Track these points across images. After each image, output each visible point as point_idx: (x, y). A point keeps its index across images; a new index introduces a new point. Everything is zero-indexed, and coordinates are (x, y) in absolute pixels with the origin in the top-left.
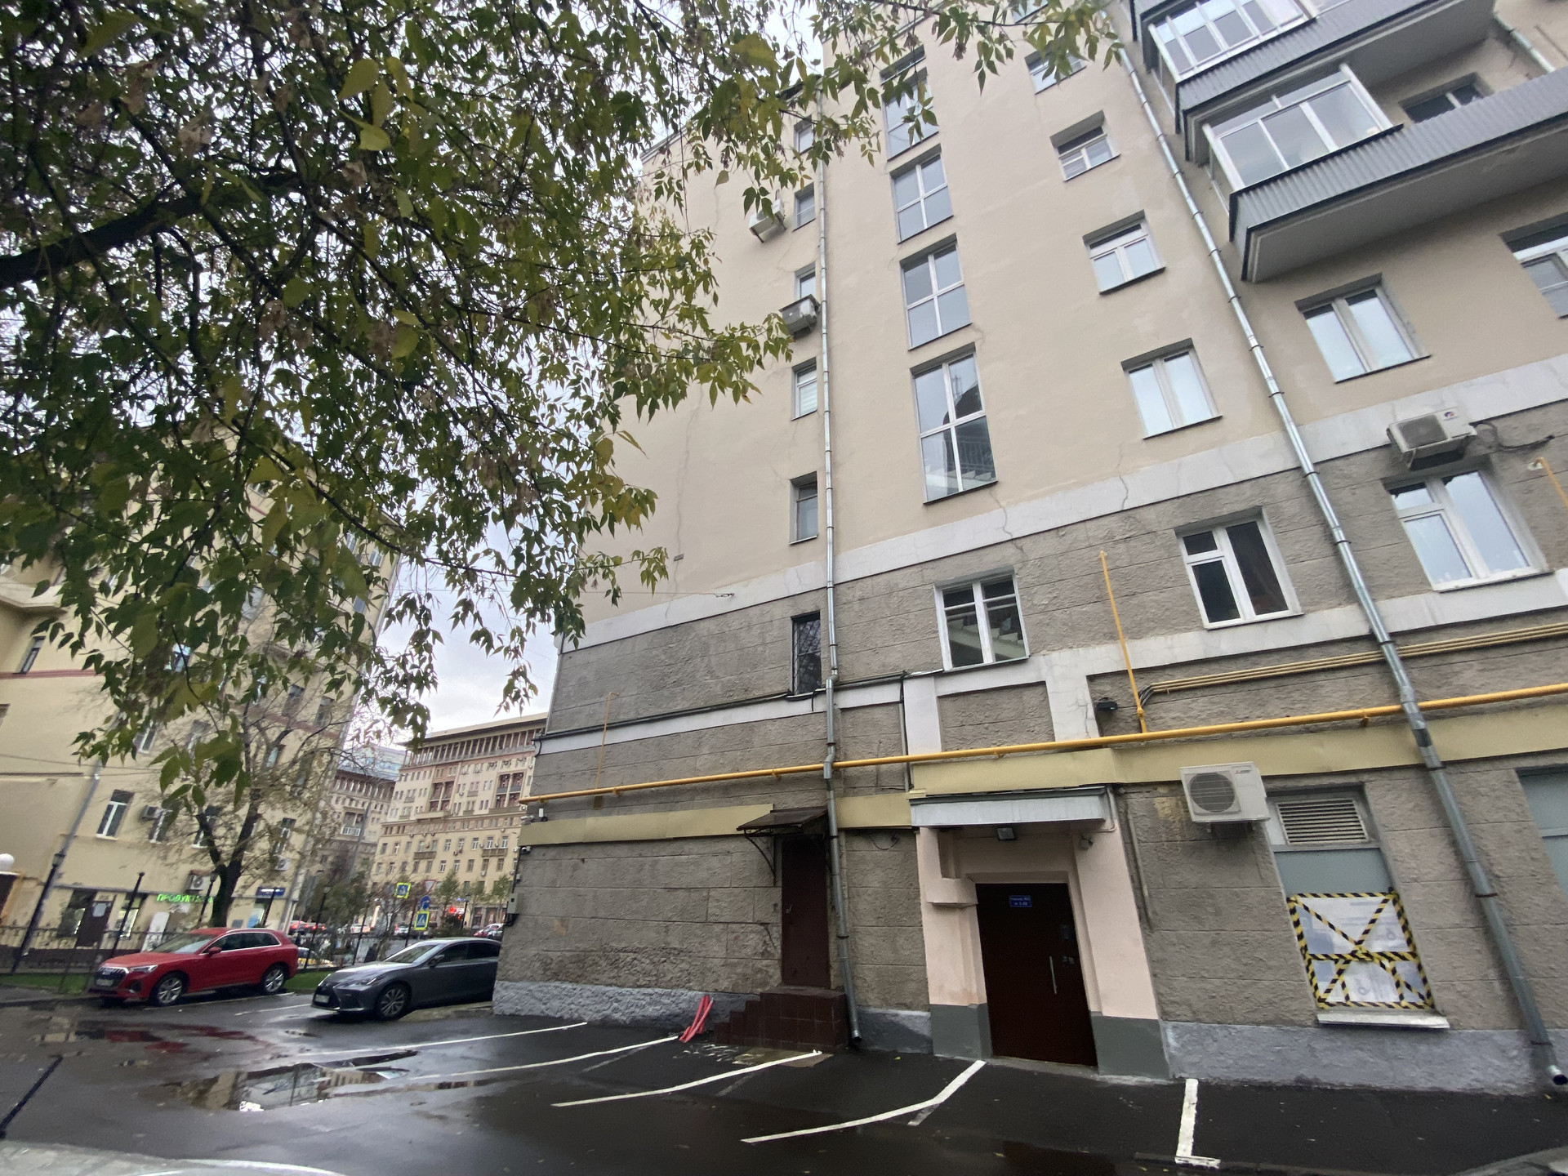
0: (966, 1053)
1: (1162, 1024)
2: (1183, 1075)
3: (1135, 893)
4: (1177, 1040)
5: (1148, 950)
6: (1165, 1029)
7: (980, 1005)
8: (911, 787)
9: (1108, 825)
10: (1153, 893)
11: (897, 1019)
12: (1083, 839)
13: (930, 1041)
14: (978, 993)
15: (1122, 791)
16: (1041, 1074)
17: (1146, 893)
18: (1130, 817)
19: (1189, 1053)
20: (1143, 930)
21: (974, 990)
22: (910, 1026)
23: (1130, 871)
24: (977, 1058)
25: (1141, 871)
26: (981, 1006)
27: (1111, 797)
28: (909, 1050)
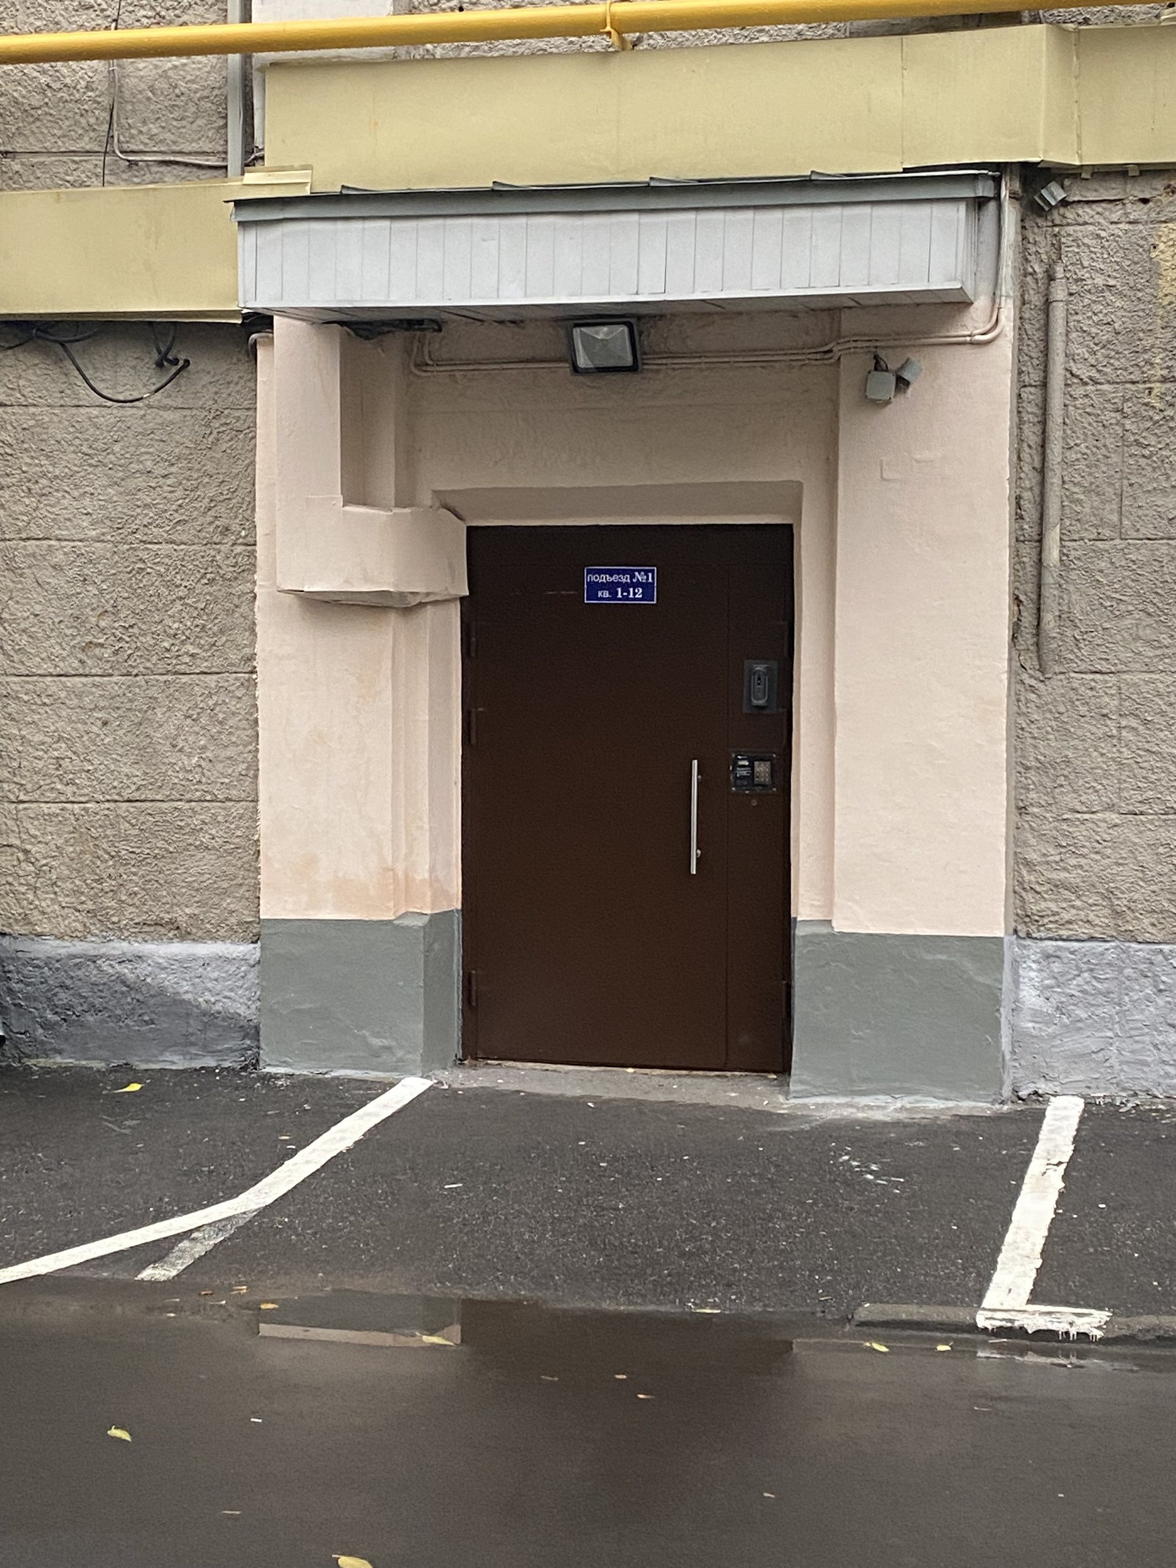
0: (373, 1057)
1: (1011, 949)
2: (1043, 1087)
3: (1016, 555)
4: (1044, 991)
5: (1017, 734)
6: (1016, 963)
7: (435, 918)
8: (252, 157)
9: (974, 323)
10: (1076, 550)
11: (143, 969)
12: (879, 365)
13: (252, 1032)
14: (433, 881)
15: (1054, 193)
16: (605, 1106)
17: (1053, 554)
18: (1059, 292)
19: (1076, 1026)
20: (1016, 670)
21: (423, 874)
22: (185, 989)
23: (1017, 479)
24: (403, 1068)
25: (1054, 480)
26: (438, 919)
27: (1011, 214)
28: (177, 1062)
